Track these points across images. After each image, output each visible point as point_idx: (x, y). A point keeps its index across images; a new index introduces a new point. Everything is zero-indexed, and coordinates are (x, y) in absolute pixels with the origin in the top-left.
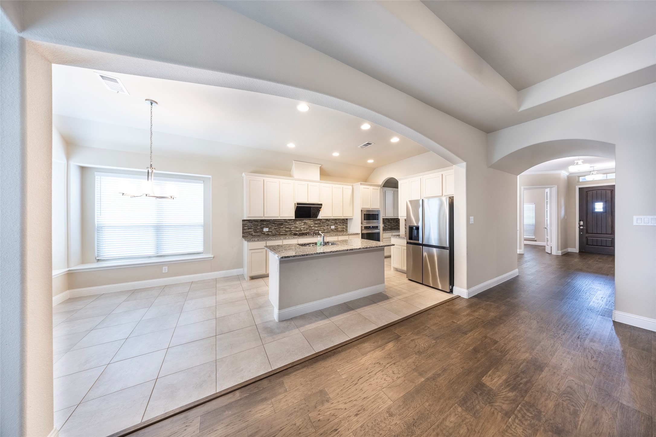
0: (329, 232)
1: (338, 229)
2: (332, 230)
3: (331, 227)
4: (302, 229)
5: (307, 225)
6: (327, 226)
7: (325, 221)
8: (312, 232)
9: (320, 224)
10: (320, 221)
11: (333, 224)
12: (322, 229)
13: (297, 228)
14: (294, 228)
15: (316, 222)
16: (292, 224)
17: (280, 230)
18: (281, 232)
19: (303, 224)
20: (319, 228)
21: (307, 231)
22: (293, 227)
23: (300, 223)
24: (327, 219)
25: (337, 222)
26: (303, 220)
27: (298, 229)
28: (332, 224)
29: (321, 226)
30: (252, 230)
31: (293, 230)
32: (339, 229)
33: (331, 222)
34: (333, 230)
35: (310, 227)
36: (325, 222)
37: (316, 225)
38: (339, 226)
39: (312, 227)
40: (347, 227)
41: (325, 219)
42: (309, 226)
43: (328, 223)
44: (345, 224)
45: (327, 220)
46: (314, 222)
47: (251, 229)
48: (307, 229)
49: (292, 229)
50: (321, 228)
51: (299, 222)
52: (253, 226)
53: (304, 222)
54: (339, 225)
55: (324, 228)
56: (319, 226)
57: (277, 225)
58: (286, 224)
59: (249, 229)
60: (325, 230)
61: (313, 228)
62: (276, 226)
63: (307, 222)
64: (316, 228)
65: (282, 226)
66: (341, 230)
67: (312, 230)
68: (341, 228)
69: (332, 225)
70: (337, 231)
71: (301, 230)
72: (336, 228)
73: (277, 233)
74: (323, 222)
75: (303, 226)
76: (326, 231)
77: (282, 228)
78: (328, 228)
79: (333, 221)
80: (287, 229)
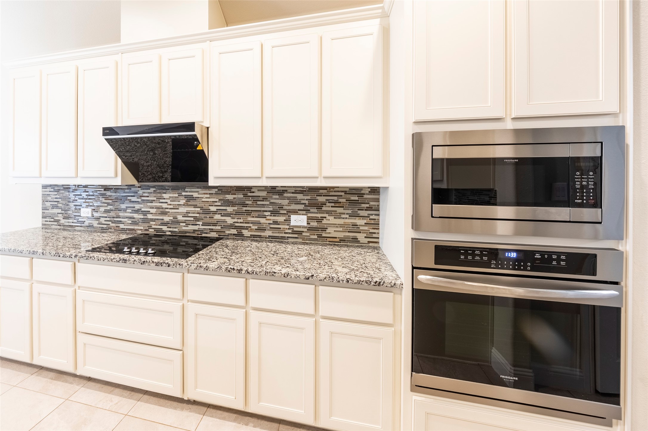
0: (283, 238)
1: (324, 229)
2: (297, 232)
3: (288, 221)
4: (180, 218)
5: (195, 206)
6: (274, 213)
7: (264, 194)
8: (212, 230)
9: (246, 205)
10: (245, 195)
11: (302, 207)
12: (253, 223)
13: (164, 213)
14: (155, 214)
15: (230, 197)
16: (152, 202)
17: (118, 217)
18: (120, 222)
19: (182, 202)
20: (239, 221)
21: (196, 228)
22: (153, 211)
23: (173, 199)
24: (274, 188)
25: (322, 199)
26: (183, 189)
27: (167, 219)
28: (294, 207)
29: (249, 213)
30: (59, 211)
31: (152, 220)
32: (331, 232)
33: (288, 198)
34: (300, 233)
35: (207, 212)
36: (264, 199)
37: (230, 209)
38: (331, 220)
39: (215, 213)
40: (376, 225)
41: (266, 187)
42: (201, 208)
43: (279, 201)
44: (362, 213)
45: (273, 190)
46: (221, 197)
47: (57, 207)
48: (196, 219)
49: (150, 216)
50: (250, 219)
51: (172, 195)
52: (60, 200)
53: (186, 196)
54: (328, 212)
55: (262, 220)
56: (238, 213)
57: (110, 201)
58: (133, 199)
59: (53, 207)
60: (264, 230)
61: (217, 217)
62: (108, 204)
63: (195, 195)
64: (229, 220)
65: (123, 206)
66: (341, 235)
67: (215, 224)
68: (341, 226)
69: (295, 212)
70: (320, 236)
71: (179, 222)
72: (314, 224)
73: (110, 223)
74: (256, 199)
75: (183, 210)
76: (268, 233)
77: (125, 210)
78: (275, 223)
79: (300, 196)
80: (136, 216)
